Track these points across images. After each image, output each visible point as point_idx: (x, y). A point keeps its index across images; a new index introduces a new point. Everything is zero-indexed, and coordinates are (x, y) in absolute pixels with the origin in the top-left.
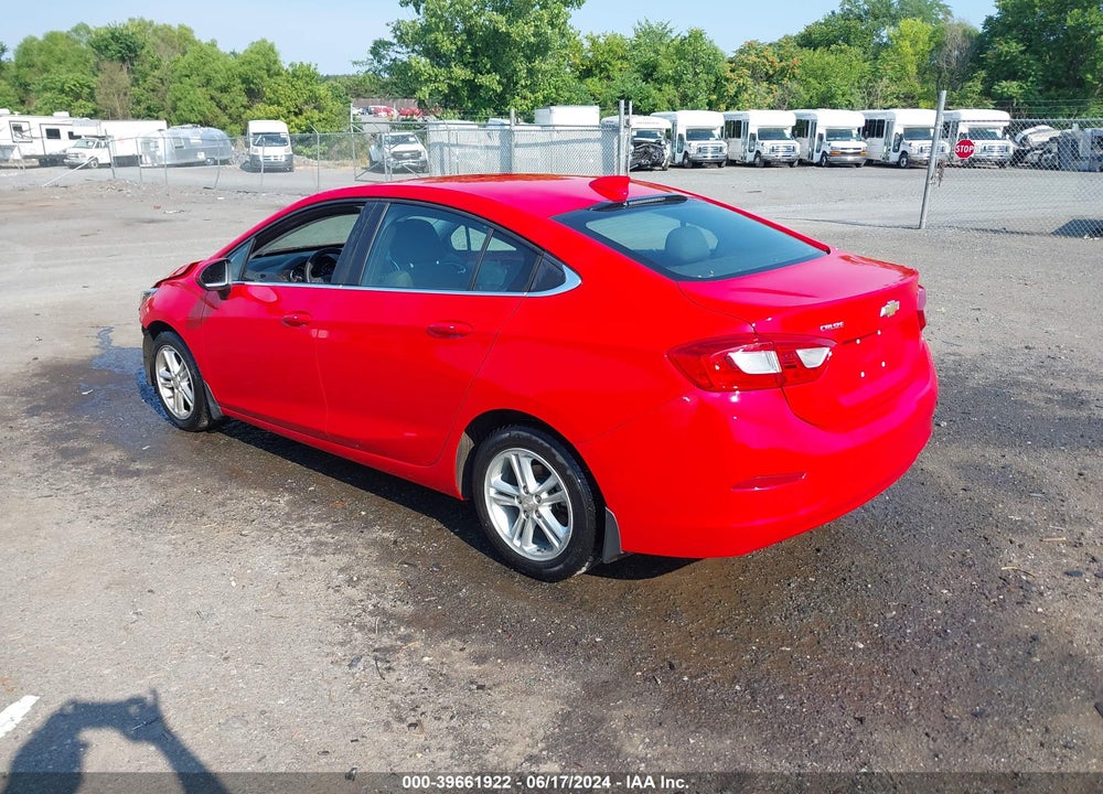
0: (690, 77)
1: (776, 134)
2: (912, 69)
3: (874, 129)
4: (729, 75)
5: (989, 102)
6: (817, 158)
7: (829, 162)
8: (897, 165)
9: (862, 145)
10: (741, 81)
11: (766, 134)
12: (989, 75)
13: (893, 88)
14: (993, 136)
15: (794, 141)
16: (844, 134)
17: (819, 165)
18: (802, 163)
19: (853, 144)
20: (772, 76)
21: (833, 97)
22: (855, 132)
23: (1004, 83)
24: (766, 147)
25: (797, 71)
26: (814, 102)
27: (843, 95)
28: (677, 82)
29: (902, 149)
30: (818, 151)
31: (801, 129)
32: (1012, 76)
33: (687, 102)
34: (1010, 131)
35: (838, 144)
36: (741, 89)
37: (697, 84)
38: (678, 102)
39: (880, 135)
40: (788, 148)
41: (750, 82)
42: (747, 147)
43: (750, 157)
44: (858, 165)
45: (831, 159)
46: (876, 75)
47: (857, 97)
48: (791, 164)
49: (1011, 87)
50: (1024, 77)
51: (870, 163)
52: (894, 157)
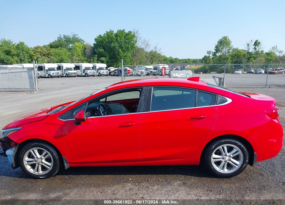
0: (22, 54)
1: (53, 69)
2: (80, 54)
3: (77, 68)
4: (33, 54)
5: (99, 62)
6: (64, 75)
7: (68, 76)
8: (84, 76)
9: (75, 71)
10: (37, 56)
11: (50, 69)
12: (98, 56)
13: (77, 58)
14: (103, 69)
15: (58, 71)
16: (70, 69)
17: (65, 77)
18: (61, 77)
19: (73, 71)
20: (45, 55)
21: (63, 60)
22: (73, 69)
23: (101, 58)
24: (52, 73)
25: (52, 54)
26: (59, 61)
27: (66, 60)
28: (18, 56)
29: (85, 72)
30: (65, 73)
31: (59, 68)
32: (103, 56)
33: (21, 61)
34: (107, 68)
35: (70, 72)
36: (38, 58)
37: (24, 56)
38: (19, 61)
39: (79, 69)
40: (57, 73)
41: (40, 56)
42: (45, 73)
43: (47, 76)
44: (75, 76)
45: (69, 75)
46: (73, 55)
47: (69, 60)
48: (58, 77)
49: (103, 59)
50: (105, 57)
51: (78, 76)
52: (84, 74)
